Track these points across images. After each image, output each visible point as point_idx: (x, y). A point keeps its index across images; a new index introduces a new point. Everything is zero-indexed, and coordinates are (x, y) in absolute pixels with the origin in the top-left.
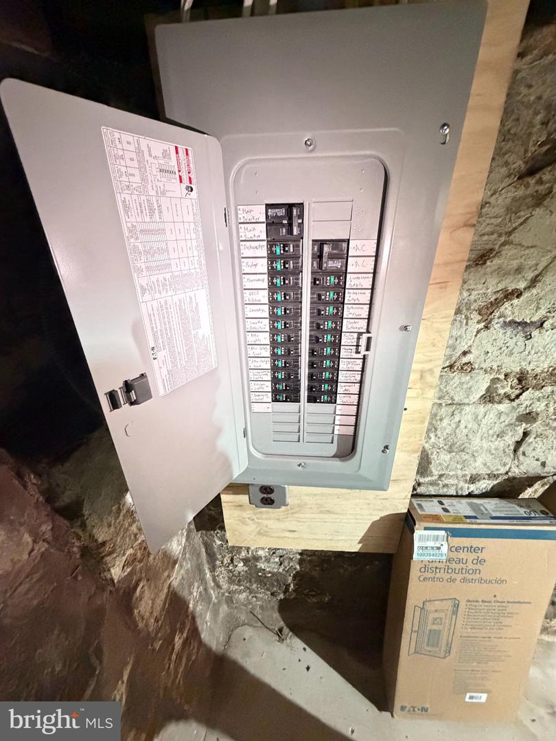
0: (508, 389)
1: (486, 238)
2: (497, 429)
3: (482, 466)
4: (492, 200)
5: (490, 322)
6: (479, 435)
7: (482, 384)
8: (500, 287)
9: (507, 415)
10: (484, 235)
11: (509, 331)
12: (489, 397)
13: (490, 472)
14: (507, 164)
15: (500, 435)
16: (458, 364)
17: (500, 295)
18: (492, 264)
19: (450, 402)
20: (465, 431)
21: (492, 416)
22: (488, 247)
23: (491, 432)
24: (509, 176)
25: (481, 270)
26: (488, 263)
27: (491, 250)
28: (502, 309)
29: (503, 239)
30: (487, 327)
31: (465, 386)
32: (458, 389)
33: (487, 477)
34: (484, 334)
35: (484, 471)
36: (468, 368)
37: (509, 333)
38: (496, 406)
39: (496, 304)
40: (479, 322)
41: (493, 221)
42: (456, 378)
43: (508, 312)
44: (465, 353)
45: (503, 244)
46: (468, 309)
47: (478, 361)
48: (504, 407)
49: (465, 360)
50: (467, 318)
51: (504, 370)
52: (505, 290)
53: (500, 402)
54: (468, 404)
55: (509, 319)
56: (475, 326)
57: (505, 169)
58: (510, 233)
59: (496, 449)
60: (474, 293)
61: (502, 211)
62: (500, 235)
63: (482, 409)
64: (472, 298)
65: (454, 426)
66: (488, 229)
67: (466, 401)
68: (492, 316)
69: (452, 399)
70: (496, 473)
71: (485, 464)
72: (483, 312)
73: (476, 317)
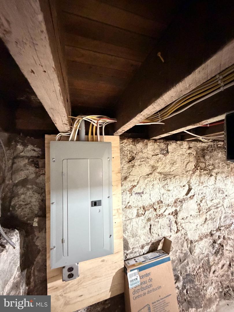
0: (142, 212)
1: (125, 174)
2: (143, 226)
3: (143, 241)
4: (124, 166)
5: (132, 194)
6: (139, 229)
7: (135, 212)
8: (131, 185)
9: (144, 220)
10: (124, 173)
11: (137, 195)
12: (138, 216)
13: (146, 243)
14: (125, 160)
15: (144, 228)
16: (127, 206)
17: (132, 187)
18: (128, 180)
19: (128, 219)
20: (135, 228)
21: (140, 221)
22: (126, 176)
23: (142, 227)
24: (126, 162)
25: (126, 181)
26: (127, 179)
27: (127, 177)
28: (133, 190)
29: (129, 174)
30: (132, 195)
31: (131, 213)
32: (129, 214)
33: (146, 245)
34: (131, 197)
35: (145, 243)
36: (130, 207)
37: (137, 196)
38: (140, 217)
39: (132, 189)
40: (129, 194)
41: (125, 170)
42: (128, 211)
43: (135, 191)
44: (128, 203)
45: (129, 175)
46: (126, 191)
47: (132, 205)
48: (143, 217)
49: (129, 205)
50: (126, 193)
51: (139, 206)
52: (132, 185)
53: (141, 216)
54: (133, 219)
55: (135, 193)
56: (129, 195)
57: (125, 161)
58: (130, 173)
59: (145, 233)
60: (126, 186)
61: (127, 169)
62: (128, 173)
63: (137, 219)
64: (126, 188)
65: (132, 227)
66: (125, 172)
67: (132, 218)
68: (132, 192)
69: (129, 217)
70: (148, 242)
71: (144, 240)
72: (130, 191)
73: (128, 193)
